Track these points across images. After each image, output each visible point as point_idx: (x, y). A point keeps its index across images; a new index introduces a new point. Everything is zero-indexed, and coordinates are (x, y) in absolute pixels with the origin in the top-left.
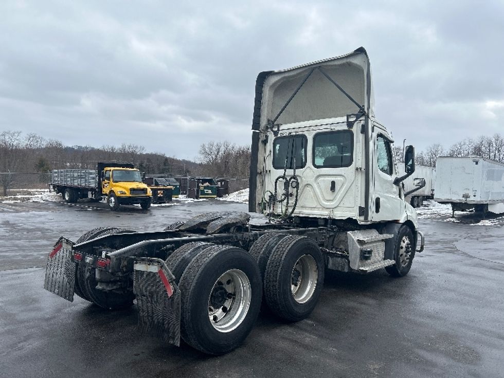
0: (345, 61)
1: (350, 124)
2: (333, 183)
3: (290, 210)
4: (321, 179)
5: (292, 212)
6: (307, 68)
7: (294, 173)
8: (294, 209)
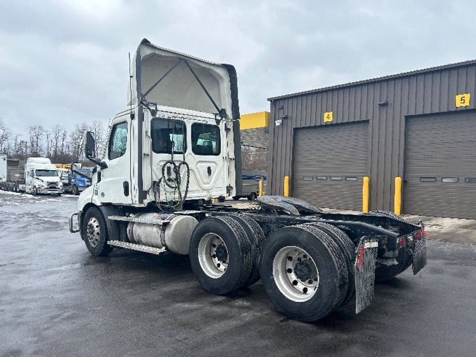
0: (208, 66)
1: (218, 122)
2: (209, 169)
3: (183, 195)
4: (200, 164)
5: (185, 196)
6: (176, 55)
7: (172, 158)
8: (186, 194)
